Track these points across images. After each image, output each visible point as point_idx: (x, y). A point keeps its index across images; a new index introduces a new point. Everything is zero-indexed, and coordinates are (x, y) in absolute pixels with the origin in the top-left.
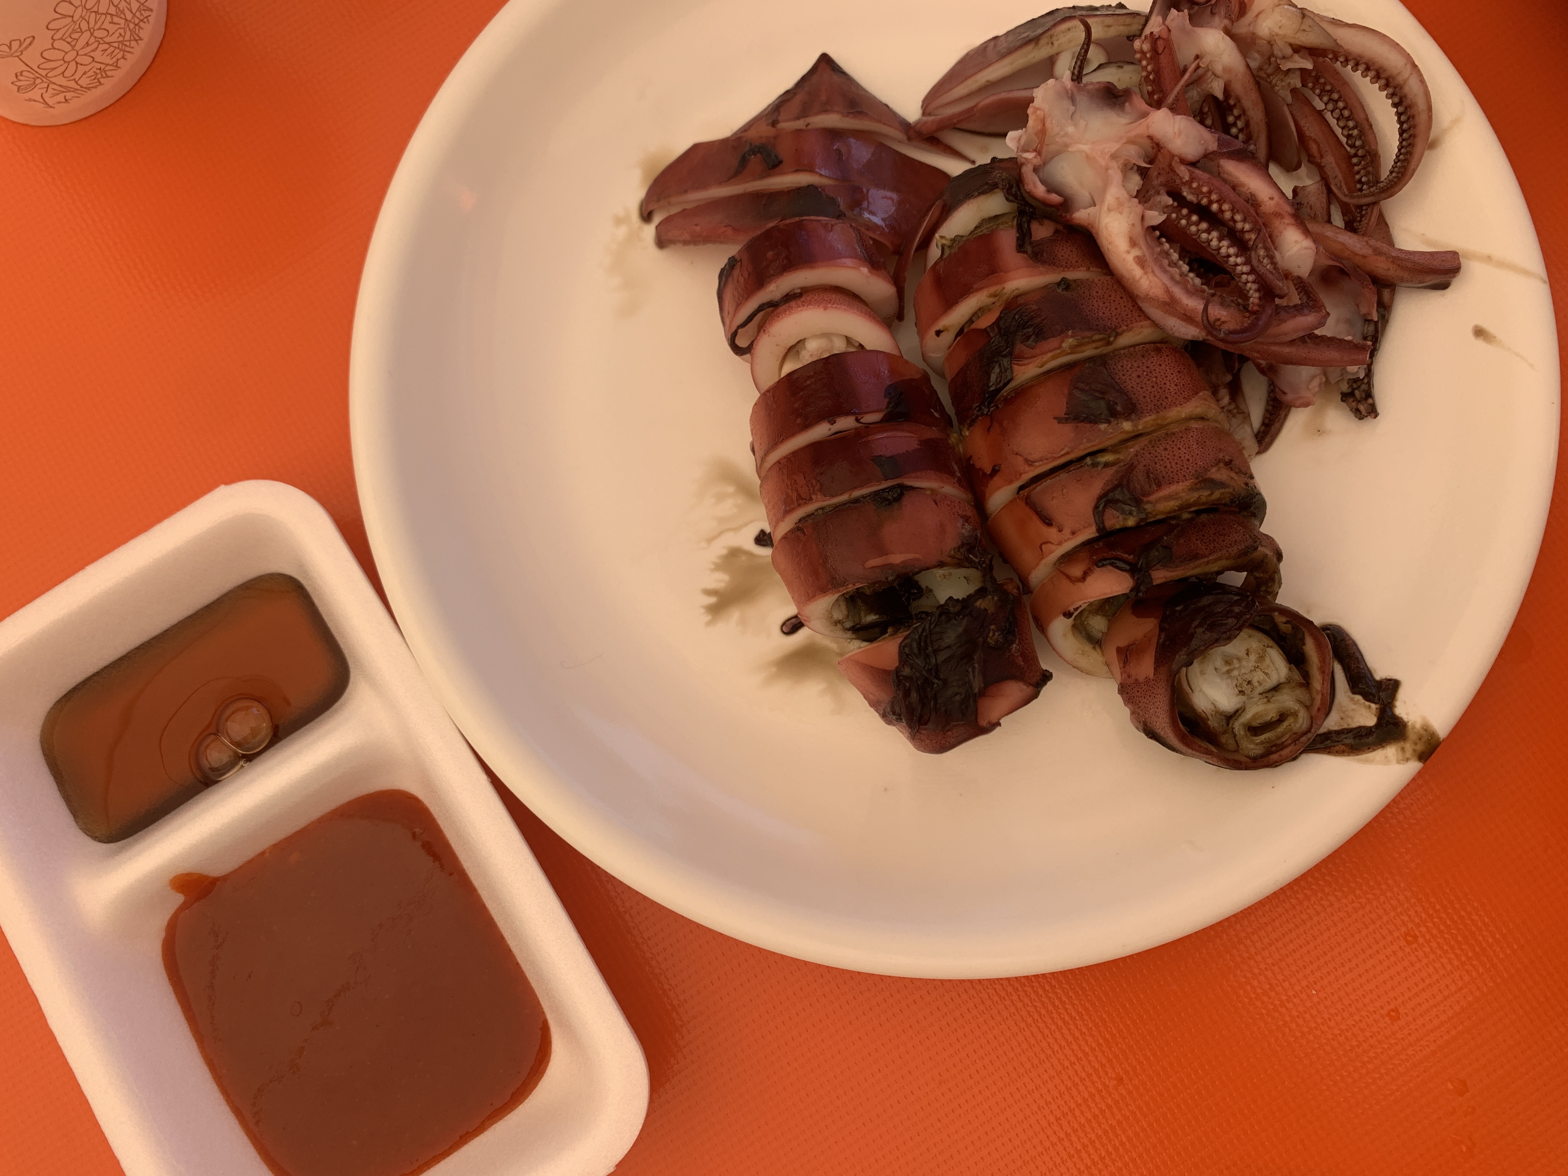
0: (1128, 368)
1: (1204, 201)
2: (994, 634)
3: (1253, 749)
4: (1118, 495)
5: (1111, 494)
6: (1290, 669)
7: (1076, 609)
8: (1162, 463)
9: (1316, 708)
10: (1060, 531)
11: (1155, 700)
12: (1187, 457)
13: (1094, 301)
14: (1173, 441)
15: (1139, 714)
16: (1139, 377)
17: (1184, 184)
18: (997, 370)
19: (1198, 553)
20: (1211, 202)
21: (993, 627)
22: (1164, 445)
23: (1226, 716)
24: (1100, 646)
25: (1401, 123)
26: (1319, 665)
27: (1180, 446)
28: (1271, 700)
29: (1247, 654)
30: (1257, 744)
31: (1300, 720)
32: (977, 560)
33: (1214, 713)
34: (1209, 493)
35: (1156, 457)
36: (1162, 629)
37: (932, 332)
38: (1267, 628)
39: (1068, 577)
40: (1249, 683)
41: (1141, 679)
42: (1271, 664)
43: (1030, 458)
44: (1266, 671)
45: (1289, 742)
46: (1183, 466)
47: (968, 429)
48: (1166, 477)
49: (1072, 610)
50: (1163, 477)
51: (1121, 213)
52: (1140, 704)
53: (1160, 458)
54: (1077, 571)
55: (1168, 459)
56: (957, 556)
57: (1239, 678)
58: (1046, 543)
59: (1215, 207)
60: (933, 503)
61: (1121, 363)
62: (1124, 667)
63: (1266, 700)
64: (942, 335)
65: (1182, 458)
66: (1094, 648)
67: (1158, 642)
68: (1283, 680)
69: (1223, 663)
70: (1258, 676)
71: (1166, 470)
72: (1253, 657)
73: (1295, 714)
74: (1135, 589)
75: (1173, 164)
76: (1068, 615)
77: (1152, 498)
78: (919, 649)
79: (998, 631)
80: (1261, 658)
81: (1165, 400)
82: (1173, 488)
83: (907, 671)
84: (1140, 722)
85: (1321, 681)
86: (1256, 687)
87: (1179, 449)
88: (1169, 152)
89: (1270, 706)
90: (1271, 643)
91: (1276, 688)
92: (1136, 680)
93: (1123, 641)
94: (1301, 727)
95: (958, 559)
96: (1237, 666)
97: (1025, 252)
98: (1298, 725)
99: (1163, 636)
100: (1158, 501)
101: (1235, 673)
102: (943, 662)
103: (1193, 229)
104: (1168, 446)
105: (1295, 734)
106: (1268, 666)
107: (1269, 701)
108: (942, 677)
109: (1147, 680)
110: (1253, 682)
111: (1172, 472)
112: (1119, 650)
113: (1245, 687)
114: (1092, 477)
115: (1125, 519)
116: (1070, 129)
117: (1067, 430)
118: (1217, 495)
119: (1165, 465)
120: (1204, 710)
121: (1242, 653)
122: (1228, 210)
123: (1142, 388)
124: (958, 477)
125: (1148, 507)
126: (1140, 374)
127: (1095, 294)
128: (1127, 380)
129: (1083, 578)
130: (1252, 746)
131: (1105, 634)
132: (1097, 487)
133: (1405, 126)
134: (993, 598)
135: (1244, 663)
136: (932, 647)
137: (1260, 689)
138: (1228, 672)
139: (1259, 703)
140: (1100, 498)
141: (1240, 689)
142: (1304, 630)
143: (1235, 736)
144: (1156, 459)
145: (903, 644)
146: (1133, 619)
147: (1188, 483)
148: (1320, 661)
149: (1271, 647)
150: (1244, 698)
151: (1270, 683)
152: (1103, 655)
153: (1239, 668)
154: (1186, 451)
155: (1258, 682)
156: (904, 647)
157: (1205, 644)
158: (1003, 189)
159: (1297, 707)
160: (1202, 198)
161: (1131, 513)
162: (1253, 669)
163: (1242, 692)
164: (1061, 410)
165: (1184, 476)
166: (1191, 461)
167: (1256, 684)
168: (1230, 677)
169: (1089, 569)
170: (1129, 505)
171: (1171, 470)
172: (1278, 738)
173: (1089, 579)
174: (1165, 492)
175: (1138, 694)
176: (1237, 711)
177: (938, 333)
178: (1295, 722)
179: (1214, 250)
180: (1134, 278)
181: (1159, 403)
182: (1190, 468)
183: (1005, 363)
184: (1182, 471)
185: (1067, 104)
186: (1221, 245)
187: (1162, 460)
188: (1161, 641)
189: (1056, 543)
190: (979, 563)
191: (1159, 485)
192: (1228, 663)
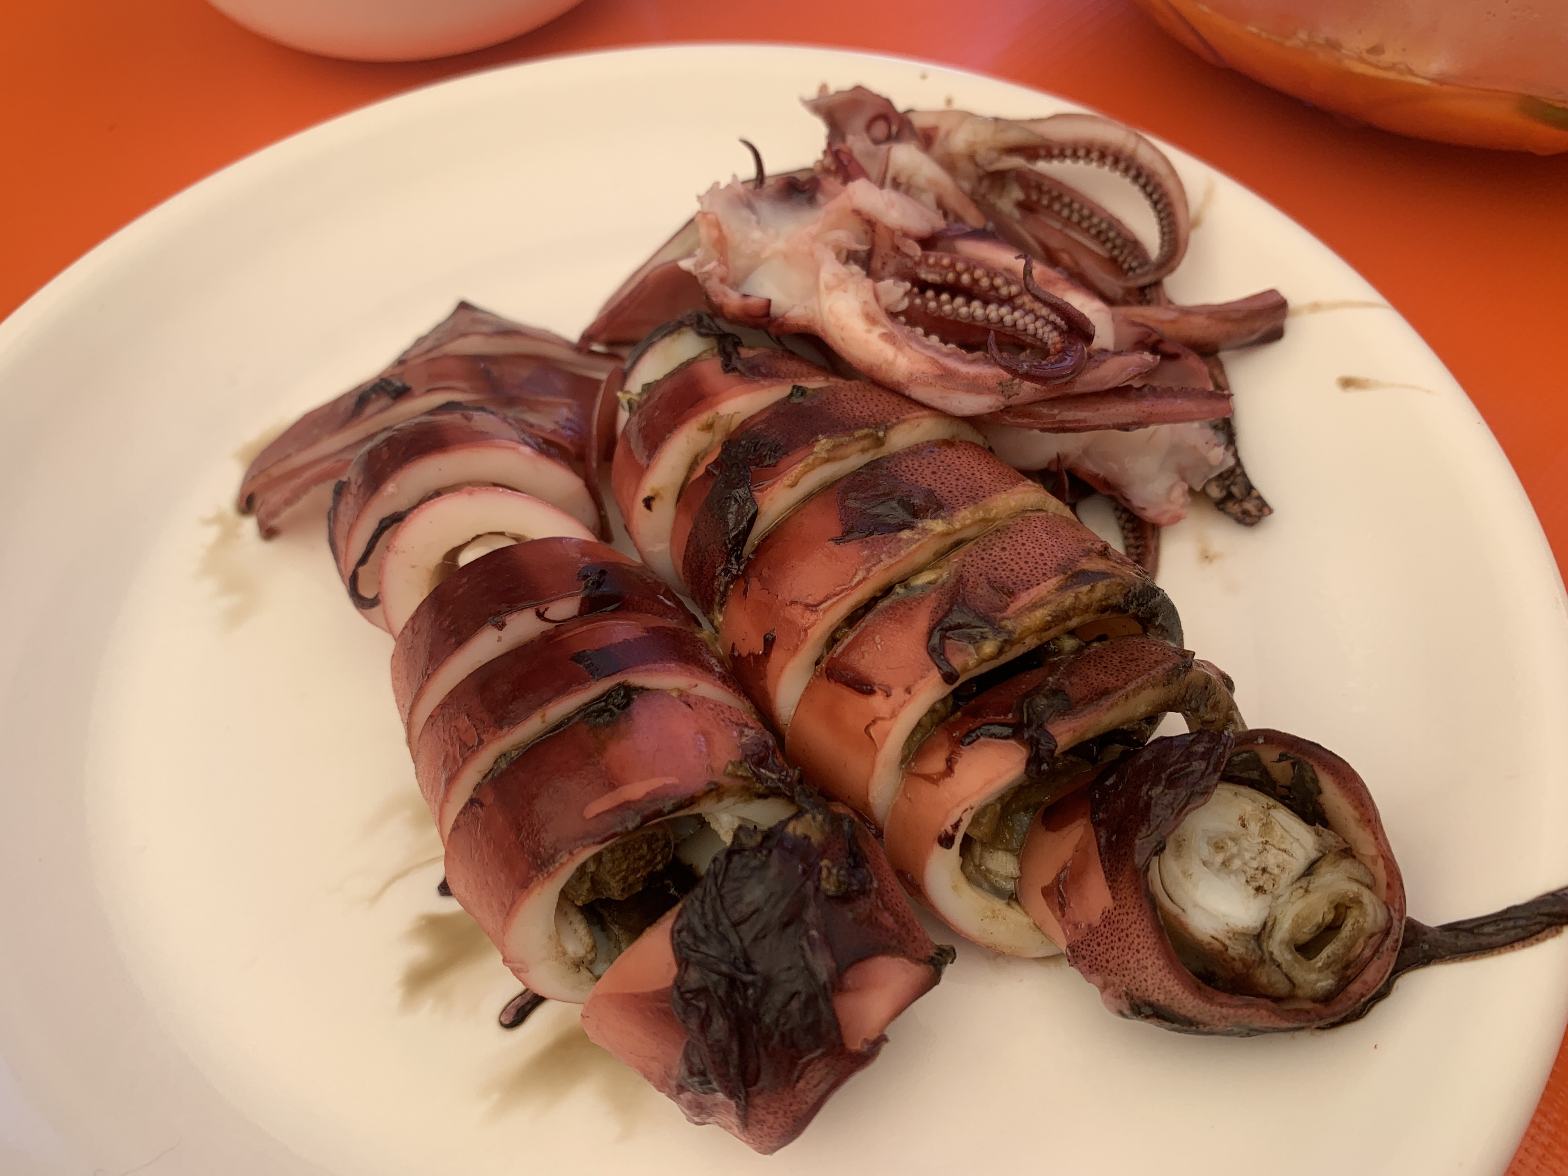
0: (916, 467)
1: (951, 277)
2: (830, 873)
3: (1318, 980)
4: (956, 618)
5: (946, 620)
6: (1318, 834)
7: (956, 826)
8: (1004, 566)
9: (1384, 886)
10: (888, 695)
11: (1130, 940)
12: (1038, 551)
13: (845, 404)
14: (1011, 538)
15: (1113, 984)
16: (934, 473)
17: (918, 264)
18: (734, 508)
19: (1107, 688)
20: (959, 275)
21: (825, 863)
22: (999, 545)
23: (1254, 936)
24: (1017, 900)
25: (1149, 195)
26: (1358, 816)
27: (1024, 541)
28: (1310, 889)
29: (1244, 826)
30: (1321, 970)
31: (1370, 909)
32: (774, 776)
33: (1231, 935)
34: (1088, 587)
35: (994, 561)
36: (1097, 824)
37: (639, 505)
38: (1255, 775)
39: (927, 778)
40: (1264, 870)
41: (1096, 920)
42: (1286, 835)
43: (810, 601)
44: (1283, 846)
45: (1368, 953)
46: (1037, 563)
47: (720, 612)
48: (1019, 582)
49: (950, 831)
50: (1014, 583)
51: (845, 291)
52: (1110, 965)
53: (1000, 561)
54: (935, 764)
55: (1012, 560)
56: (740, 773)
57: (1246, 868)
58: (874, 722)
59: (965, 278)
60: (684, 706)
61: (904, 464)
62: (1063, 916)
63: (1301, 891)
64: (655, 505)
65: (1032, 554)
66: (1009, 904)
67: (1099, 843)
68: (1314, 855)
69: (1212, 850)
70: (1272, 859)
71: (1015, 573)
72: (1254, 827)
73: (1357, 901)
74: (1033, 761)
75: (896, 241)
76: (946, 841)
77: (1009, 612)
78: (706, 927)
79: (834, 866)
80: (1267, 826)
81: (981, 489)
82: (1035, 593)
83: (694, 977)
84: (1120, 997)
85: (1372, 839)
86: (1278, 876)
87: (1023, 544)
88: (887, 228)
89: (1313, 898)
90: (1272, 802)
91: (1310, 870)
92: (1089, 925)
93: (1045, 874)
94: (1375, 921)
95: (745, 778)
96: (1235, 850)
97: (735, 369)
98: (1370, 919)
99: (1103, 833)
100: (1020, 613)
101: (1237, 864)
102: (755, 939)
103: (947, 308)
104: (1005, 545)
105: (1370, 937)
106: (1282, 837)
107: (1307, 891)
108: (758, 968)
109: (1107, 919)
110: (1269, 870)
111: (1025, 574)
112: (1046, 892)
113: (1262, 880)
114: (910, 609)
115: (978, 650)
116: (756, 235)
117: (852, 550)
118: (1100, 589)
119: (1010, 567)
120: (1216, 935)
121: (1234, 827)
122: (983, 276)
123: (942, 483)
124: (720, 673)
125: (1009, 624)
126: (935, 469)
127: (843, 398)
128: (919, 479)
129: (949, 770)
130: (1313, 976)
131: (1019, 879)
132: (922, 621)
133: (1155, 197)
134: (814, 818)
135: (1245, 843)
136: (728, 918)
137: (1285, 879)
138: (1224, 864)
139: (1293, 899)
140: (930, 634)
141: (1256, 884)
142: (1311, 762)
143: (1279, 966)
144: (995, 564)
145: (677, 927)
146: (1051, 836)
147: (1054, 581)
148: (1356, 808)
149: (1275, 807)
150: (1267, 899)
151: (1298, 864)
152: (1027, 913)
153: (1239, 855)
154: (1033, 545)
155: (1278, 866)
156: (680, 931)
157: (1173, 810)
158: (691, 325)
159: (1354, 887)
160: (946, 275)
161: (984, 638)
162: (1261, 847)
163: (1259, 889)
164: (836, 530)
165: (1044, 574)
166: (1046, 555)
167: (1276, 871)
168: (1232, 872)
169: (953, 752)
170: (977, 627)
171: (1022, 572)
172: (1349, 948)
173: (957, 768)
174: (1024, 599)
175: (1102, 949)
176: (1265, 924)
177: (648, 503)
178: (1364, 914)
179: (982, 321)
180: (886, 361)
181: (973, 494)
182: (1049, 563)
183: (741, 493)
184: (1038, 570)
185: (745, 213)
186: (987, 312)
187: (1005, 563)
188: (1103, 840)
189: (888, 716)
190: (779, 780)
191: (1011, 594)
192: (1219, 847)
